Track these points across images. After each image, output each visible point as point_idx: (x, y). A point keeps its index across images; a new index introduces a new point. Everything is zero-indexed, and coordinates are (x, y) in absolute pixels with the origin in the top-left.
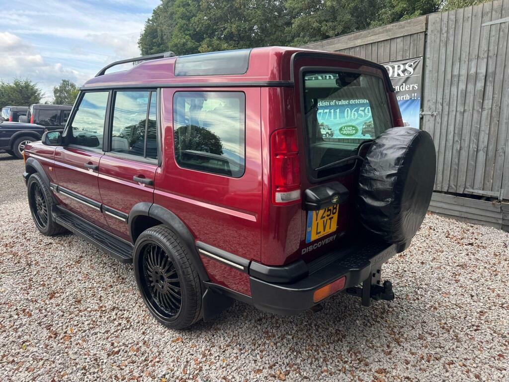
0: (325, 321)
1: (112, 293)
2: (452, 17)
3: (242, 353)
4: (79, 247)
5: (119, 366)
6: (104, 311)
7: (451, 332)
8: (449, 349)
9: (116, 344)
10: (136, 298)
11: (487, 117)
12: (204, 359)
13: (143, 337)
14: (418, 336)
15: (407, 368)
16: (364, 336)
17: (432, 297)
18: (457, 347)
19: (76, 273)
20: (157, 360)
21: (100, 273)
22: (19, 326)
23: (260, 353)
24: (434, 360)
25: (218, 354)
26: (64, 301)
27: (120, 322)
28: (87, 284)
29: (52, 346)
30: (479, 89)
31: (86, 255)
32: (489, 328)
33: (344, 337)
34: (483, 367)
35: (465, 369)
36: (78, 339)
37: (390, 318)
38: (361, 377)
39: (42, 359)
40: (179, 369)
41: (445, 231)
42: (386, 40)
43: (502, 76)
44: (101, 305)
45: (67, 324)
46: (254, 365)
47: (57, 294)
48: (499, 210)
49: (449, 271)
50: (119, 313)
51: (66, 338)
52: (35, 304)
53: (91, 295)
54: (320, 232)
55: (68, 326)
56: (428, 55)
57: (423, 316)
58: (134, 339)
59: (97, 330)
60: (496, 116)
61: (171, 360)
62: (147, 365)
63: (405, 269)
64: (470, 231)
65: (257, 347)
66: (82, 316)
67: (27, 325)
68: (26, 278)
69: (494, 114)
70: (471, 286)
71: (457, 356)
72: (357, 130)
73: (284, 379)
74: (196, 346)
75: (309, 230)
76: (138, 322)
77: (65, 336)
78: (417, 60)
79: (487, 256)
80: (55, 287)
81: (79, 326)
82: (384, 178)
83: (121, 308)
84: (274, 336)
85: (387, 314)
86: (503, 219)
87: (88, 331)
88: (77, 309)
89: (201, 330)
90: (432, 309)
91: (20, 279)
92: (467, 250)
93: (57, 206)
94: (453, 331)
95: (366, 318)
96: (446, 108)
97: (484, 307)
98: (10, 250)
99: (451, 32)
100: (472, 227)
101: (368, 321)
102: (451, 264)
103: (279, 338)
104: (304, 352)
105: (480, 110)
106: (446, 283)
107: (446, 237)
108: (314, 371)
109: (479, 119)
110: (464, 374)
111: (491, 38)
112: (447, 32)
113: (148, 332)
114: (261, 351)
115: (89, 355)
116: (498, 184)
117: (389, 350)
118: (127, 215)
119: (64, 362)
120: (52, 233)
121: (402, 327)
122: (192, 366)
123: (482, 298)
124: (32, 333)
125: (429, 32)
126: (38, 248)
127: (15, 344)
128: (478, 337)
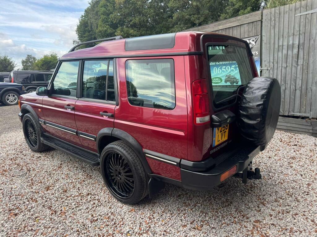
0: (219, 194)
1: (85, 185)
2: (277, 11)
3: (173, 216)
4: (59, 158)
5: (99, 228)
6: (83, 196)
7: (293, 197)
8: (294, 206)
9: (94, 215)
10: (101, 187)
11: (301, 70)
12: (151, 221)
13: (110, 210)
14: (274, 200)
15: (272, 219)
16: (243, 202)
17: (279, 177)
18: (298, 205)
19: (60, 174)
20: (122, 223)
21: (75, 173)
22: (30, 208)
23: (184, 215)
24: (286, 213)
25: (158, 217)
26: (56, 192)
27: (94, 202)
28: (68, 180)
29: (54, 219)
30: (295, 53)
31: (64, 163)
32: (314, 193)
33: (231, 203)
34: (315, 216)
35: (305, 217)
36: (70, 214)
37: (257, 191)
38: (246, 226)
39: (50, 227)
40: (136, 228)
41: (279, 138)
42: (238, 26)
43: (308, 45)
44: (80, 193)
45: (61, 205)
46: (181, 223)
47: (50, 187)
48: (310, 124)
49: (286, 161)
50: (92, 197)
51: (62, 213)
52: (38, 194)
53: (72, 187)
54: (219, 141)
55: (62, 206)
56: (263, 34)
57: (275, 188)
58: (105, 212)
59: (81, 208)
60: (306, 69)
61: (130, 223)
62: (116, 226)
63: (260, 162)
64: (294, 137)
65: (181, 212)
66: (69, 200)
67: (36, 207)
68: (29, 179)
69: (304, 68)
70: (300, 169)
71: (299, 210)
72: (221, 80)
73: (201, 229)
74: (144, 214)
75: (214, 139)
76: (106, 202)
77: (61, 212)
78: (257, 37)
79: (306, 152)
80: (48, 183)
81: (69, 206)
82: (255, 107)
83: (93, 194)
84: (190, 205)
85: (254, 188)
86: (313, 130)
87: (75, 208)
88: (65, 196)
89: (145, 204)
90: (280, 184)
91: (25, 180)
92: (294, 149)
93: (44, 133)
94: (294, 196)
95: (242, 191)
96: (276, 65)
97: (309, 181)
98: (14, 162)
99: (277, 20)
100: (294, 135)
101: (244, 193)
102: (286, 157)
103: (193, 206)
104: (210, 213)
105: (296, 66)
106: (285, 168)
107: (281, 142)
108: (217, 224)
109: (296, 71)
110: (305, 220)
111: (301, 23)
112: (275, 20)
113: (113, 207)
114: (184, 214)
115: (79, 223)
116: (309, 109)
117: (259, 209)
118: (95, 136)
119: (65, 228)
120: (40, 151)
121: (264, 195)
122: (144, 225)
123: (307, 176)
124: (40, 212)
125: (264, 20)
126: (32, 160)
127: (31, 219)
128: (309, 199)
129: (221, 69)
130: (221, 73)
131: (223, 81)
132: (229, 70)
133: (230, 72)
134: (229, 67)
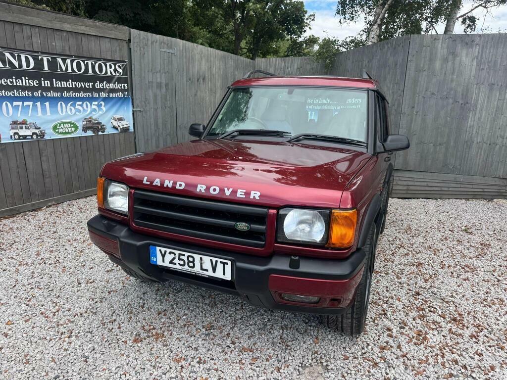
56: (133, 62)
72: (76, 128)
96: (148, 106)
105: (165, 108)
109: (165, 114)
111: (165, 61)
125: (132, 43)
129: (74, 107)
130: (75, 113)
131: (80, 128)
132: (89, 110)
133: (91, 113)
134: (88, 104)
